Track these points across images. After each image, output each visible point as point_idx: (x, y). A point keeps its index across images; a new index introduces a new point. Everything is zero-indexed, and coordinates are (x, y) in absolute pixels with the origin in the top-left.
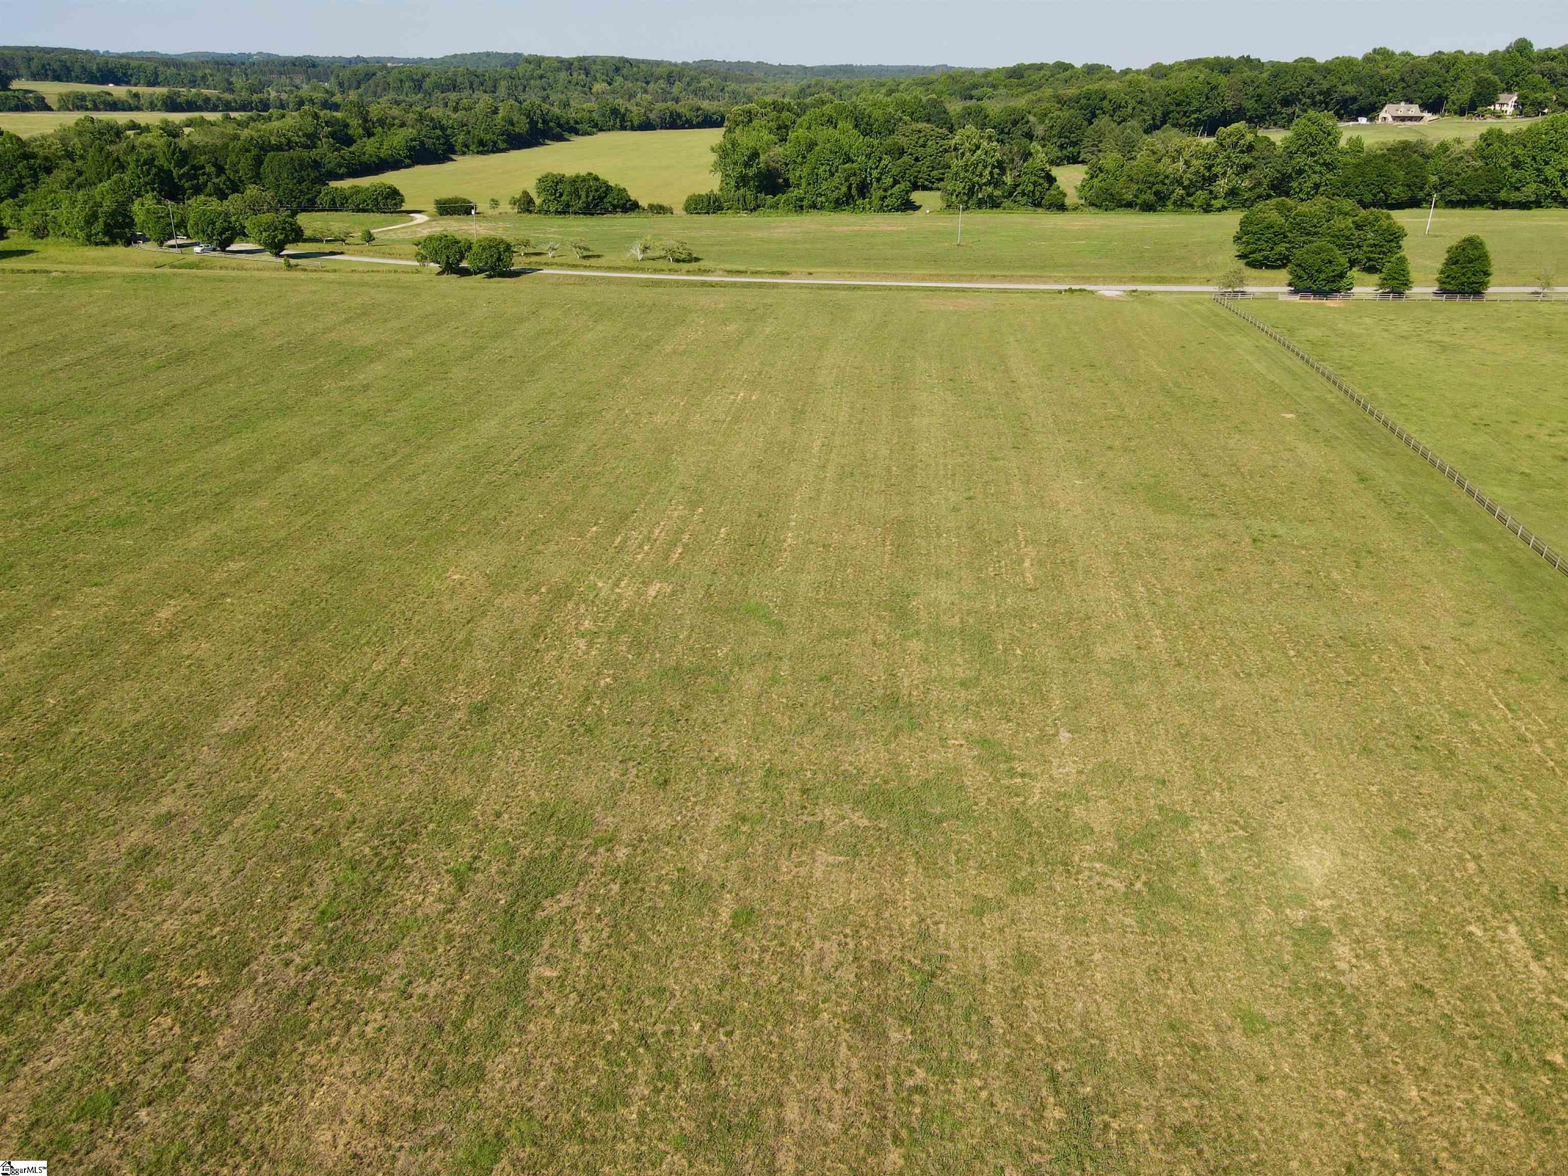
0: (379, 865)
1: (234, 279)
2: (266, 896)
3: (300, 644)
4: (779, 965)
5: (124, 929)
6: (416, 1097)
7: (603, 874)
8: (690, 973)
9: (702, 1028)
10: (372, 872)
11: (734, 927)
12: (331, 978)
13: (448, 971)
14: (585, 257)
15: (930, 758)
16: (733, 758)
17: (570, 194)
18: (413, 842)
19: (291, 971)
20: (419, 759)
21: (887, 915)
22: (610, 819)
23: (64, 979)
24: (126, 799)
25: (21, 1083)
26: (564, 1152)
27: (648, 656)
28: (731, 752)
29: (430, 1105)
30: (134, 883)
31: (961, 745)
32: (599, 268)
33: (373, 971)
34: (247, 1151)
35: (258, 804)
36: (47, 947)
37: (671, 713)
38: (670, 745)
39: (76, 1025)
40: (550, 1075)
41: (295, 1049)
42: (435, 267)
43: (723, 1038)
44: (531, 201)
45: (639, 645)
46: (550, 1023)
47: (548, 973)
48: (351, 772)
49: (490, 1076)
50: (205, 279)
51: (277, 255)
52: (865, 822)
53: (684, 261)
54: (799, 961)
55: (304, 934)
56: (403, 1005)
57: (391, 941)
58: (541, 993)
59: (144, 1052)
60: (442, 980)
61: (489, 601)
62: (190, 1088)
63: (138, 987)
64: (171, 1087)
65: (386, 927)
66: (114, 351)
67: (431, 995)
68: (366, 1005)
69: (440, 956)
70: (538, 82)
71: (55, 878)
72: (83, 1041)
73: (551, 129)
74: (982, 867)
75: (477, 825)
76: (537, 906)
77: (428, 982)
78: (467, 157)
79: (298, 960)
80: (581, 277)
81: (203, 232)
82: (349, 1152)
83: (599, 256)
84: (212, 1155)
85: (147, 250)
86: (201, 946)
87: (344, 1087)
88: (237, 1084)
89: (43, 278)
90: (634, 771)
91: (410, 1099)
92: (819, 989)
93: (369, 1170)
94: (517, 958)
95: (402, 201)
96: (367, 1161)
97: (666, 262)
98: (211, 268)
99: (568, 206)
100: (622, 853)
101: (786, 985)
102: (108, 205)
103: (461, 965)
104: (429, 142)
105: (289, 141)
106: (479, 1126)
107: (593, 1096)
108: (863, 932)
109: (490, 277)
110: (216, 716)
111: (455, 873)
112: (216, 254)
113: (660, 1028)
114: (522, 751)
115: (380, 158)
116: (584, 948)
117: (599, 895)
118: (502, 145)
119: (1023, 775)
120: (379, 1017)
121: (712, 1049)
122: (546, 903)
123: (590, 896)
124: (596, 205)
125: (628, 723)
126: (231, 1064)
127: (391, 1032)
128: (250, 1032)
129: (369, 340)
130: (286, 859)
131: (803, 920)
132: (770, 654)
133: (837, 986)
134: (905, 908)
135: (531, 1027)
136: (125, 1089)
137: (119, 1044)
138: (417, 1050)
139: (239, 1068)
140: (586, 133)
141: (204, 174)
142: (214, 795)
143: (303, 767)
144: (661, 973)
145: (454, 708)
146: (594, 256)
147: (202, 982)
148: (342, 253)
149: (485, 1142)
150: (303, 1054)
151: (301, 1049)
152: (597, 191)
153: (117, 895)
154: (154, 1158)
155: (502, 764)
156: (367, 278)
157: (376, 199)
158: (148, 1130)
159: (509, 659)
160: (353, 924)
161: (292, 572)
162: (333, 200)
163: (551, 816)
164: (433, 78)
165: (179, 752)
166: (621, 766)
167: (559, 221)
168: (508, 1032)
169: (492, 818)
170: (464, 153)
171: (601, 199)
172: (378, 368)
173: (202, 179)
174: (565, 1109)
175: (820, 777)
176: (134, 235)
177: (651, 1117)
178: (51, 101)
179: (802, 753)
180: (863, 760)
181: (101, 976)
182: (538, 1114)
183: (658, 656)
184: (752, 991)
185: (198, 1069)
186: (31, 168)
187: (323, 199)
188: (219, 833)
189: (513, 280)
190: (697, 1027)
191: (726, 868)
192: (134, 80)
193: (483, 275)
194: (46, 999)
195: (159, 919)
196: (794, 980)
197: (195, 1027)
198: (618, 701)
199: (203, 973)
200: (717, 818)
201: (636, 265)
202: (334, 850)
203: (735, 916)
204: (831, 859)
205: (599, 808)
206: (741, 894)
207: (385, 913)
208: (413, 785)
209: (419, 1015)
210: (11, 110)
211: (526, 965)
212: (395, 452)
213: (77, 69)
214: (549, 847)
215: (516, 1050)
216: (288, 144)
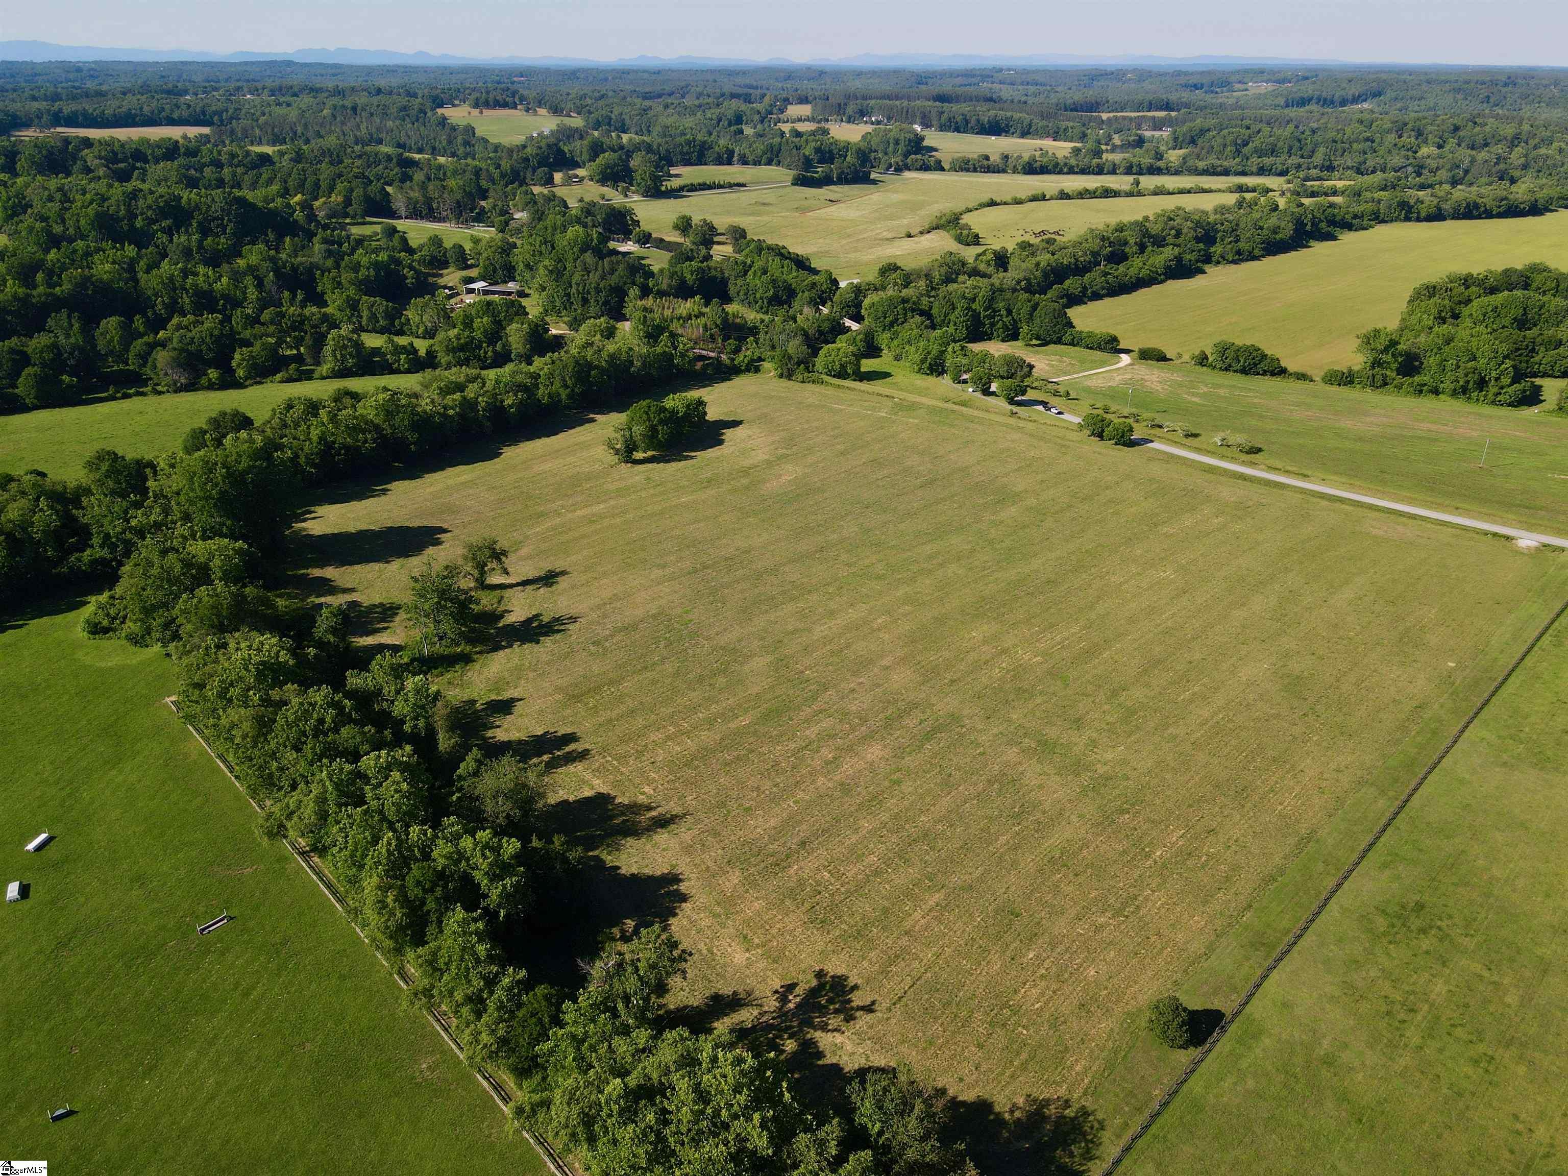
1: (978, 419)
2: (876, 709)
3: (914, 644)
5: (844, 704)
7: (956, 733)
10: (902, 712)
12: (882, 730)
14: (1186, 435)
15: (1071, 738)
16: (1014, 718)
17: (1233, 359)
18: (915, 709)
19: (875, 726)
32: (1191, 448)
36: (828, 703)
37: (1007, 700)
38: (999, 709)
39: (830, 720)
41: (870, 740)
44: (1205, 358)
45: (1015, 677)
48: (909, 686)
50: (965, 417)
51: (1009, 402)
55: (881, 719)
57: (898, 728)
59: (841, 729)
61: (979, 647)
78: (1220, 267)
80: (1170, 454)
81: (975, 383)
83: (1201, 435)
85: (946, 384)
89: (889, 402)
95: (1118, 345)
97: (1235, 450)
98: (972, 407)
99: (1230, 365)
102: (934, 353)
109: (1116, 444)
112: (979, 395)
124: (1251, 368)
140: (1363, 228)
141: (999, 315)
146: (1195, 435)
152: (1254, 357)
156: (1048, 432)
157: (1100, 343)
160: (892, 722)
162: (1073, 339)
163: (953, 715)
165: (869, 667)
166: (980, 709)
169: (938, 710)
170: (1218, 263)
171: (1255, 365)
172: (1014, 510)
173: (997, 318)
175: (1033, 731)
176: (943, 369)
178: (945, 163)
179: (1034, 724)
180: (1051, 732)
181: (837, 713)
189: (1128, 450)
193: (1113, 442)
201: (1214, 449)
210: (917, 170)
213: (973, 123)
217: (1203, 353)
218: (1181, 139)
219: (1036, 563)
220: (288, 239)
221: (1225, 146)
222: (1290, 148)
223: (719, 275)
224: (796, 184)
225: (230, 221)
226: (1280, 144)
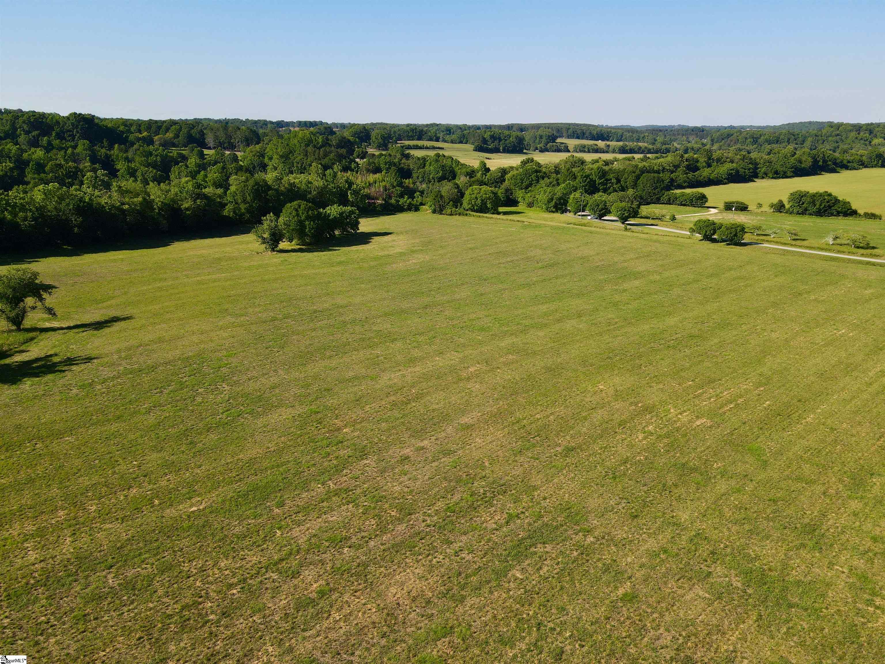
0: (482, 498)
1: (597, 233)
2: (434, 492)
3: (513, 397)
4: (632, 629)
5: (382, 482)
6: (433, 595)
7: (574, 545)
8: (583, 609)
9: (570, 636)
10: (477, 500)
11: (621, 600)
12: (435, 534)
13: (480, 553)
14: (794, 240)
15: (813, 570)
16: (683, 520)
17: (809, 203)
18: (502, 495)
19: (423, 524)
20: (527, 461)
21: (714, 637)
22: (595, 522)
23: (354, 492)
24: (413, 436)
25: (320, 520)
26: (472, 650)
27: (672, 454)
28: (684, 516)
29: (436, 601)
30: (396, 468)
31: (843, 572)
32: (800, 247)
33: (452, 538)
34: (367, 580)
35: (454, 456)
36: (357, 478)
37: (664, 485)
38: (652, 500)
39: (347, 509)
40: (489, 616)
41: (406, 554)
42: (699, 236)
43: (577, 646)
44: (783, 206)
45: (671, 447)
46: (504, 595)
47: (519, 575)
48: (497, 456)
49: (466, 603)
50: (584, 231)
51: (623, 223)
52: (739, 585)
53: (862, 248)
54: (644, 633)
55: (437, 512)
56: (453, 558)
57: (466, 531)
58: (509, 582)
59: (360, 529)
60: (474, 556)
61: (609, 403)
62: (365, 549)
63: (372, 505)
64: (360, 545)
65: (468, 524)
66: (528, 259)
67: (466, 559)
68: (440, 551)
69: (480, 546)
70: (834, 138)
71: (374, 455)
72: (346, 515)
73: (828, 165)
74: (802, 644)
75: (532, 499)
76: (534, 545)
77: (468, 554)
78: (764, 180)
79: (428, 522)
80: (784, 250)
81: (593, 209)
82: (397, 601)
83: (804, 240)
84: (356, 576)
85: (569, 216)
86: (401, 500)
87: (412, 577)
88: (379, 556)
89: (520, 224)
90: (624, 505)
91: (430, 594)
92: (645, 652)
93: (399, 612)
94: (510, 563)
95: (706, 201)
96: (401, 608)
97: (849, 247)
98: (591, 227)
99: (806, 210)
100: (590, 539)
101: (628, 640)
102: (559, 194)
103: (485, 553)
104: (741, 171)
105: (664, 168)
106: (447, 620)
107: (500, 636)
108: (693, 638)
109: (728, 244)
110: (463, 416)
111: (510, 515)
112: (596, 220)
113: (551, 625)
114: (575, 475)
115: (709, 178)
116: (542, 573)
117: (566, 553)
118: (789, 174)
119: (877, 608)
120: (441, 557)
121: (568, 648)
122: (539, 546)
123: (561, 551)
124: (826, 211)
125: (637, 482)
126: (382, 547)
127: (442, 566)
128: (396, 539)
129: (641, 268)
130: (450, 481)
131: (662, 615)
132: (747, 475)
133: (656, 656)
134: (729, 640)
135: (496, 593)
136: (347, 538)
137: (356, 522)
138: (445, 578)
139: (384, 550)
140: (855, 169)
141: (610, 183)
142: (442, 446)
143: (480, 447)
144: (570, 602)
145: (559, 445)
146: (801, 239)
147: (393, 514)
148: (657, 225)
149: (445, 627)
150: (407, 557)
151: (407, 555)
152: (828, 202)
153: (388, 470)
154: (339, 566)
155: (562, 477)
156: (661, 238)
157: (692, 200)
158: (344, 556)
159: (599, 432)
160: (457, 518)
161: (531, 365)
162: (669, 199)
163: (569, 509)
164: (767, 137)
165: (441, 425)
166: (618, 500)
167: (799, 218)
168: (486, 590)
169: (541, 499)
170: (763, 178)
171: (830, 207)
172: (637, 283)
173: (609, 185)
174: (485, 634)
175: (729, 550)
176: (566, 209)
177: (519, 659)
178: (571, 148)
179: (727, 533)
180: (764, 552)
181: (365, 496)
182: (473, 629)
183: (678, 455)
184: (608, 634)
185: (372, 543)
186: (537, 176)
187: (665, 198)
188: (434, 461)
189: (741, 247)
190: (568, 634)
191: (638, 570)
192: (611, 139)
193: (725, 243)
194: (345, 496)
195: (395, 484)
196: (634, 640)
197: (380, 528)
198: (640, 469)
199: (395, 510)
200: (652, 544)
201: (827, 247)
202: (470, 485)
203: (625, 595)
204: (701, 593)
205: (593, 515)
206: (637, 586)
207: (471, 519)
208: (518, 471)
209: (456, 564)
210: (553, 151)
211: (512, 567)
212: (616, 323)
213: (587, 134)
214: (558, 521)
215: (483, 599)
216: (663, 170)
217: (781, 201)
218: (716, 140)
219: (671, 321)
220: (116, 146)
221: (746, 138)
222: (789, 139)
223: (406, 167)
224: (476, 150)
225: (78, 132)
226: (782, 137)
